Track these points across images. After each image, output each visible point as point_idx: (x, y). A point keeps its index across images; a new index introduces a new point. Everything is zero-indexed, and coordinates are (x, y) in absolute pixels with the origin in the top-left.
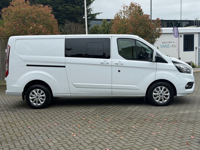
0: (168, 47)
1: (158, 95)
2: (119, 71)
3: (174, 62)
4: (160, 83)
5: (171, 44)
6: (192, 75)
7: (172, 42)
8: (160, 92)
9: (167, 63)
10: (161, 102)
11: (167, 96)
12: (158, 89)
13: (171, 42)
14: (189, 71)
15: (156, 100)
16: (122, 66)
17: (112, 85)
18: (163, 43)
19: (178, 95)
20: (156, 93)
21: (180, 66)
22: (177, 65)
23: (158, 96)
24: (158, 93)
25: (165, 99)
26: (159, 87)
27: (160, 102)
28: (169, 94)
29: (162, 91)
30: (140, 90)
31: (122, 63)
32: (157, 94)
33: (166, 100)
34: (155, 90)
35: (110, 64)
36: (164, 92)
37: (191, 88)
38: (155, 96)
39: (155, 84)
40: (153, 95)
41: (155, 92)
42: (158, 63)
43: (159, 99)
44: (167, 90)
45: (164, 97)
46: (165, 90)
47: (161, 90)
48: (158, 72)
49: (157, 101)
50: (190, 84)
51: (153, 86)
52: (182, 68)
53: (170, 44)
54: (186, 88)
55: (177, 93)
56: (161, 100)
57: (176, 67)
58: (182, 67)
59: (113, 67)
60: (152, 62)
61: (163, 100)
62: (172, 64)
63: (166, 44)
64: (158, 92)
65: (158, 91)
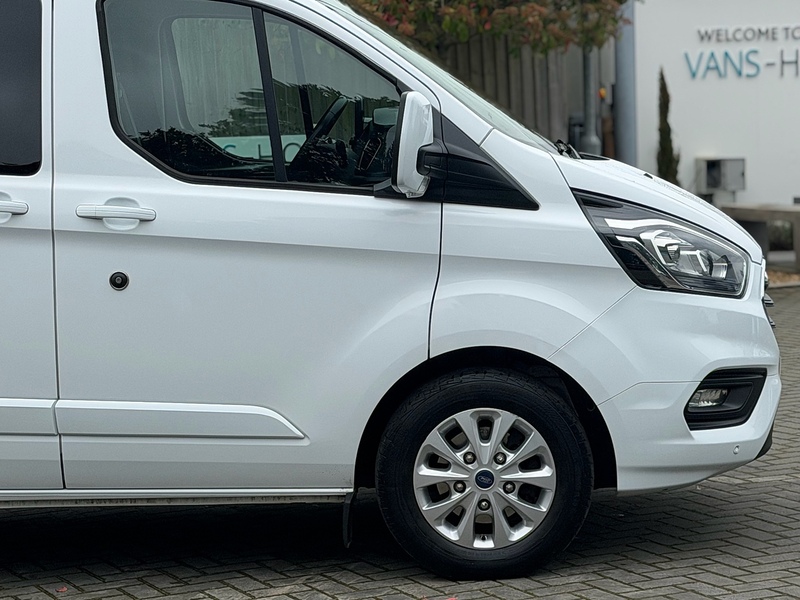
0: (747, 70)
1: (460, 485)
2: (119, 282)
3: (589, 201)
4: (469, 380)
5: (767, 52)
6: (751, 304)
7: (780, 35)
8: (471, 458)
9: (531, 205)
10: (489, 544)
11: (531, 493)
12: (454, 436)
13: (770, 35)
14: (723, 274)
15: (443, 530)
16: (143, 234)
17: (61, 404)
18: (704, 37)
19: (625, 483)
20: (445, 466)
21: (643, 236)
22: (614, 224)
23: (456, 496)
24: (458, 464)
25: (515, 521)
26: (466, 419)
27: (478, 544)
28: (546, 472)
29: (486, 449)
30: (305, 443)
31: (143, 208)
32: (449, 474)
33: (530, 521)
34: (435, 440)
35: (38, 218)
36: (511, 457)
37: (741, 416)
38: (435, 493)
39: (431, 394)
40: (418, 485)
41: (434, 462)
42: (454, 211)
43: (467, 521)
44: (535, 441)
45: (513, 497)
46: (514, 439)
47: (485, 437)
48: (456, 290)
49: (452, 535)
50: (729, 388)
51: (416, 405)
52: (663, 250)
53: (761, 45)
54: (697, 419)
55: (618, 463)
56: (483, 529)
57: (610, 240)
58: (657, 240)
59: (66, 252)
60: (401, 197)
61: (501, 522)
62: (575, 218)
63: (734, 51)
64: (459, 455)
65: (456, 448)
